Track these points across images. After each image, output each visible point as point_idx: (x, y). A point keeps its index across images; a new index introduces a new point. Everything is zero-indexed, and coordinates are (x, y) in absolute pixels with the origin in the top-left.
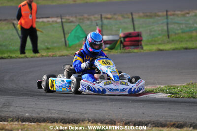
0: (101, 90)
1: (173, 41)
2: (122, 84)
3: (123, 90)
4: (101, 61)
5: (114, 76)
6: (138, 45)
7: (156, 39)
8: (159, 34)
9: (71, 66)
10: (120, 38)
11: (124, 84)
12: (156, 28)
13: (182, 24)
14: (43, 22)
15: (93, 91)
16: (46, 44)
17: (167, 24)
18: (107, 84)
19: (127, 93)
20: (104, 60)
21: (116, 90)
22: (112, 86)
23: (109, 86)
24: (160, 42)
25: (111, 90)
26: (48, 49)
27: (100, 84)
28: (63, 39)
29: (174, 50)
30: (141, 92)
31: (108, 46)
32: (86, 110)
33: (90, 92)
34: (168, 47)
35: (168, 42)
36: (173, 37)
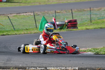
1: (94, 24)
6: (75, 27)
7: (84, 23)
8: (86, 21)
10: (66, 23)
12: (84, 18)
13: (98, 15)
14: (23, 15)
16: (26, 27)
17: (90, 15)
24: (86, 25)
26: (27, 29)
28: (35, 24)
29: (95, 29)
31: (59, 27)
32: (52, 62)
34: (91, 27)
35: (91, 25)
36: (93, 22)
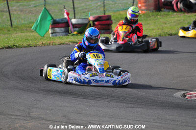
0: (87, 81)
2: (107, 76)
3: (107, 82)
4: (92, 54)
5: (99, 69)
9: (70, 58)
11: (109, 77)
15: (79, 82)
18: (92, 76)
19: (111, 85)
20: (95, 54)
21: (101, 81)
22: (97, 78)
23: (94, 78)
25: (96, 81)
27: (86, 76)
30: (126, 84)
33: (77, 83)
